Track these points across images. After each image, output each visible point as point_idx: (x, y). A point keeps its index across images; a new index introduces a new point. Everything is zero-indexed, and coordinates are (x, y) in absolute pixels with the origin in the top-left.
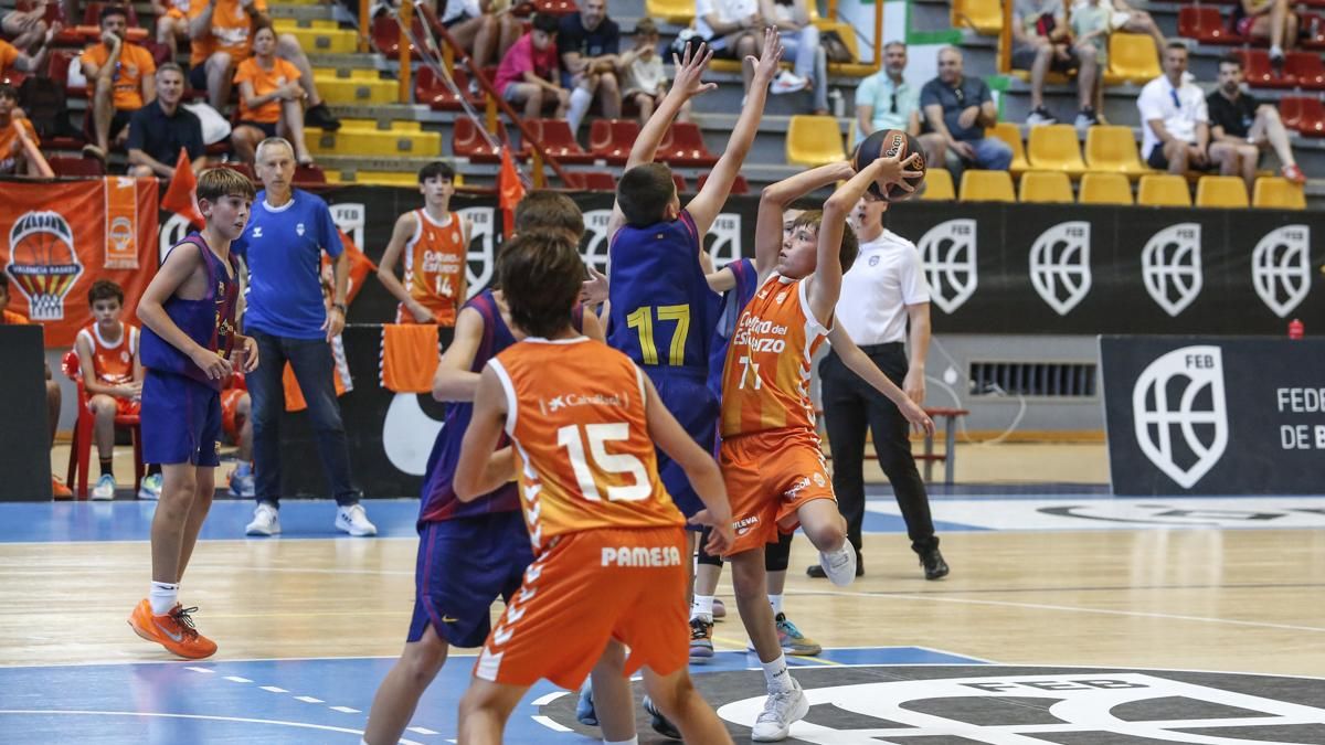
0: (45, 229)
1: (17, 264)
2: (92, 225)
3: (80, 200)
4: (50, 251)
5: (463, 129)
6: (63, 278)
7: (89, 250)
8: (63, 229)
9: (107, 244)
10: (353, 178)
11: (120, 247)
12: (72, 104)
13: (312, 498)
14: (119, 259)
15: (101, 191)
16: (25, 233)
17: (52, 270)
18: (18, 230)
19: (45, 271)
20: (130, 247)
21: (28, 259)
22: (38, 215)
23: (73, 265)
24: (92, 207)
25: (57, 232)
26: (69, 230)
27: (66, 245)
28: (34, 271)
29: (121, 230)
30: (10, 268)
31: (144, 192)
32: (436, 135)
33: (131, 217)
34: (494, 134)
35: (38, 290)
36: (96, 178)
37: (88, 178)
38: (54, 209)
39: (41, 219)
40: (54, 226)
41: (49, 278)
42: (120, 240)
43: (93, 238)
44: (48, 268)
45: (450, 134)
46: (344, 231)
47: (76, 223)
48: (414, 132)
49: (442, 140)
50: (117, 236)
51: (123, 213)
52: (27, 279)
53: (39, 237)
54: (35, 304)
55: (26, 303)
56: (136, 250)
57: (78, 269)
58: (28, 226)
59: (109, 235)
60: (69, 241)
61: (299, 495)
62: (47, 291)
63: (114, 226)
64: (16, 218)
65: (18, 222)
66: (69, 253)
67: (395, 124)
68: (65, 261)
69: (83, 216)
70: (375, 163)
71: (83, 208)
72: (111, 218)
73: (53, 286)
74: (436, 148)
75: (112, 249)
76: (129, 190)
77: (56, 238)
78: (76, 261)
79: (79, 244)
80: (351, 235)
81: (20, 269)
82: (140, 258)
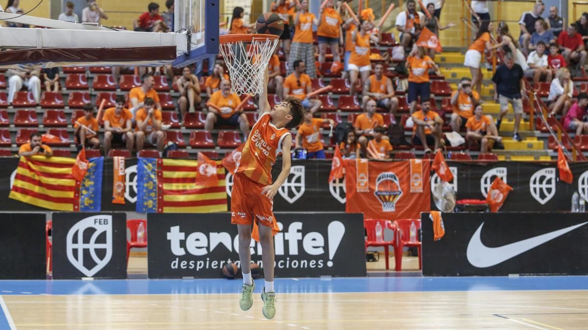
0: (389, 178)
1: (379, 191)
2: (405, 177)
3: (402, 168)
4: (391, 186)
5: (551, 140)
6: (395, 196)
7: (405, 186)
8: (395, 178)
9: (411, 183)
10: (509, 158)
11: (416, 184)
12: (406, 133)
13: (438, 276)
14: (416, 189)
15: (409, 165)
16: (382, 180)
17: (391, 193)
18: (379, 179)
19: (388, 194)
20: (420, 185)
21: (382, 189)
22: (386, 173)
23: (399, 191)
24: (406, 170)
25: (393, 179)
26: (397, 178)
27: (396, 184)
28: (384, 194)
29: (416, 178)
30: (376, 193)
31: (425, 164)
32: (542, 142)
33: (420, 174)
34: (560, 141)
35: (386, 201)
36: (407, 160)
37: (404, 160)
38: (392, 171)
39: (387, 175)
40: (392, 177)
41: (390, 196)
42: (416, 182)
43: (406, 181)
44: (390, 193)
45: (547, 141)
46: (499, 178)
47: (400, 176)
48: (534, 141)
49: (544, 144)
50: (415, 180)
51: (417, 172)
52: (382, 197)
53: (387, 182)
54: (384, 206)
55: (381, 205)
56: (422, 185)
57: (400, 193)
58: (383, 178)
59: (412, 180)
60: (397, 182)
61: (434, 275)
62: (389, 201)
63: (414, 177)
64: (378, 174)
65: (379, 176)
66: (397, 187)
67: (527, 138)
68: (396, 190)
69: (403, 174)
70: (518, 152)
71: (403, 170)
72: (413, 174)
73: (391, 199)
74: (542, 146)
75: (413, 186)
76: (419, 164)
77: (392, 182)
78: (400, 189)
79: (401, 184)
80: (502, 178)
81: (379, 193)
82: (423, 189)
